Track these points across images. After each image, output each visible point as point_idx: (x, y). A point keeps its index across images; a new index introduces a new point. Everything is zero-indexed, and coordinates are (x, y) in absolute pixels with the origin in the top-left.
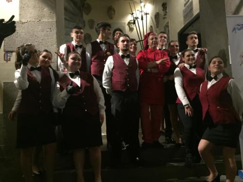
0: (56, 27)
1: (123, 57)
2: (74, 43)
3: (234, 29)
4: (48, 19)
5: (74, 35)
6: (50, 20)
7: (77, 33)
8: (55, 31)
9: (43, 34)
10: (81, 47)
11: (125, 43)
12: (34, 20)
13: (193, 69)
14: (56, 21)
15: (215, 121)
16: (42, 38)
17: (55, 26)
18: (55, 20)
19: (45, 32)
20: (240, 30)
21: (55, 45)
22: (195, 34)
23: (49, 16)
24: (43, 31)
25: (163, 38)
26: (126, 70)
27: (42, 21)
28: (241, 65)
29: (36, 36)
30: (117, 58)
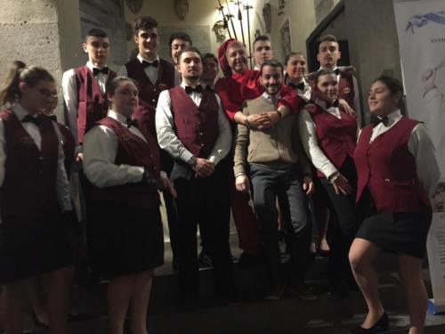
0: (60, 33)
1: (189, 90)
2: (91, 65)
3: (410, 24)
4: (42, 19)
5: (89, 49)
6: (46, 21)
7: (95, 44)
8: (57, 42)
9: (32, 49)
11: (192, 64)
12: (12, 22)
13: (332, 108)
14: (58, 23)
17: (55, 32)
18: (55, 20)
19: (37, 45)
20: (420, 25)
21: (58, 71)
22: (333, 40)
23: (42, 14)
24: (32, 43)
26: (195, 115)
27: (29, 22)
28: (425, 94)
29: (18, 54)
30: (178, 94)
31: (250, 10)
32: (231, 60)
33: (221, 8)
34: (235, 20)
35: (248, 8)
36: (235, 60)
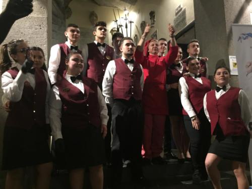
0: (48, 24)
1: (127, 62)
2: (69, 44)
3: (240, 38)
5: (68, 34)
6: (40, 16)
7: (73, 31)
8: (46, 29)
9: (31, 31)
10: (76, 48)
11: (130, 47)
13: (198, 78)
14: (47, 18)
15: (225, 133)
16: (29, 36)
17: (45, 23)
18: (45, 16)
19: (33, 29)
21: (45, 45)
22: (197, 42)
23: (38, 12)
24: (31, 27)
25: (164, 45)
26: (130, 76)
28: (247, 75)
29: (22, 33)
30: (120, 63)
31: (132, 24)
33: (116, 21)
34: (124, 28)
35: (131, 22)
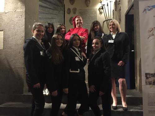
3: (145, 10)
4: (20, 10)
8: (24, 17)
12: (12, 11)
14: (25, 11)
16: (16, 22)
17: (24, 14)
18: (24, 10)
19: (18, 18)
20: (149, 10)
23: (20, 8)
24: (17, 17)
27: (17, 11)
28: (148, 38)
29: (13, 21)
32: (76, 22)
36: (78, 22)
